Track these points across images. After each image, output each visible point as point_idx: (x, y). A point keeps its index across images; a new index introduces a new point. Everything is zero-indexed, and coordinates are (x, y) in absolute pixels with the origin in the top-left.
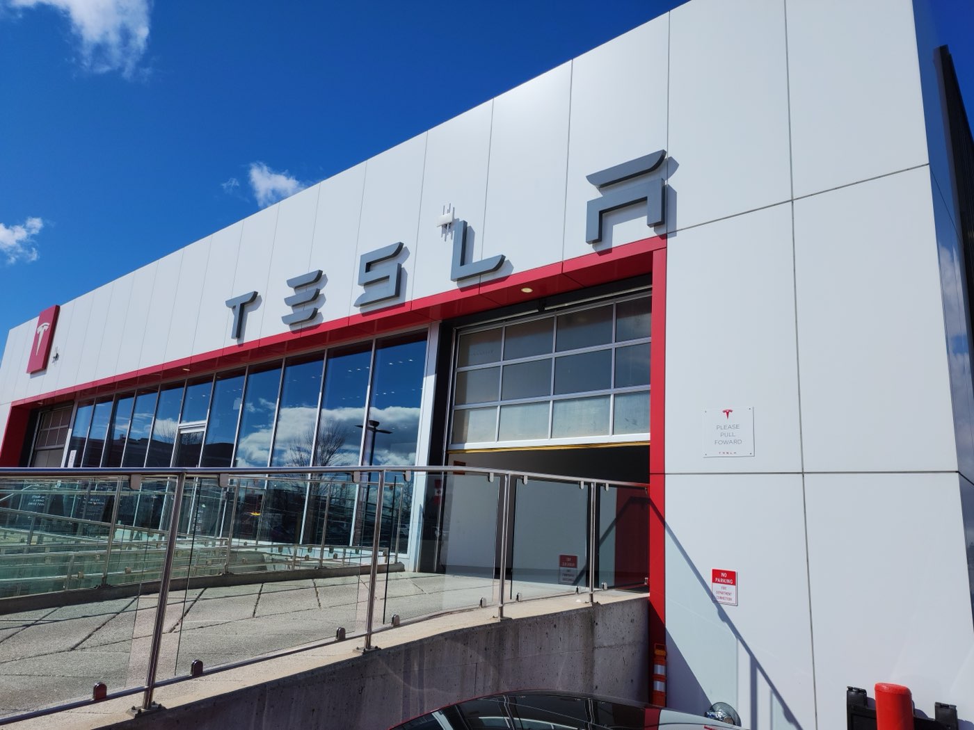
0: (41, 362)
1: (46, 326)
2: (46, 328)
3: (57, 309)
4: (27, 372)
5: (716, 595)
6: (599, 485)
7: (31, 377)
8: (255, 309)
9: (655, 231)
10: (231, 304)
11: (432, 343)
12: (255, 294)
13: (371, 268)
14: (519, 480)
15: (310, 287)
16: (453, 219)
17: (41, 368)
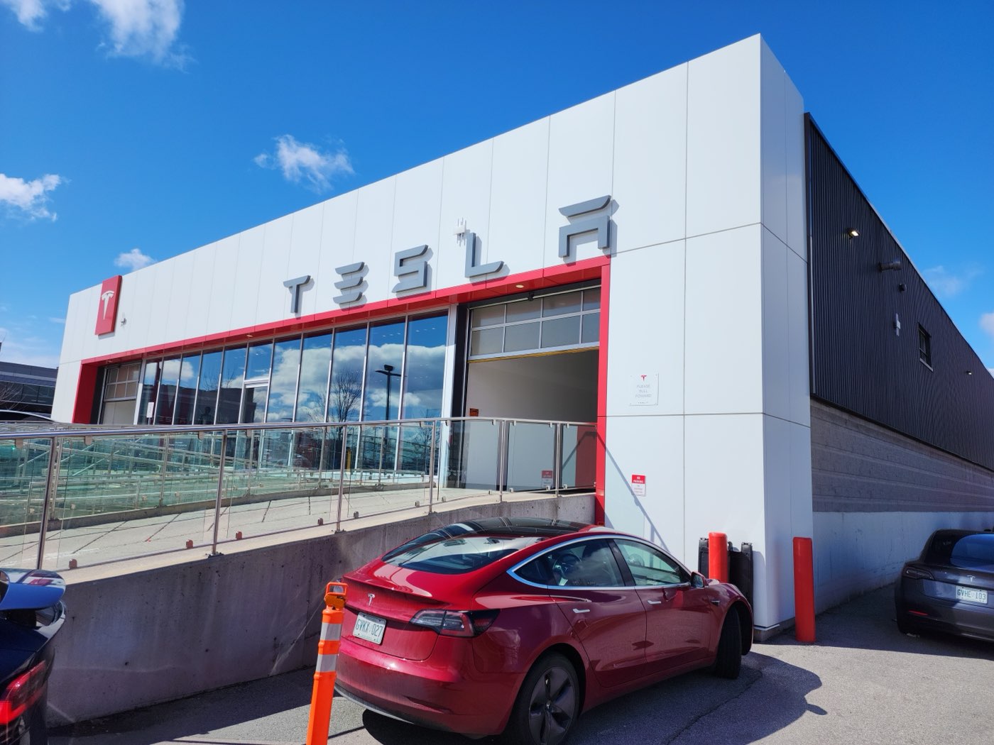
0: (108, 323)
1: (111, 294)
2: (111, 295)
3: (120, 279)
4: (96, 334)
5: (633, 490)
6: (562, 425)
7: (100, 339)
8: (310, 290)
9: (603, 252)
10: (288, 284)
11: (452, 320)
12: (309, 277)
13: (404, 263)
14: (511, 424)
15: (355, 275)
16: (466, 230)
17: (110, 330)
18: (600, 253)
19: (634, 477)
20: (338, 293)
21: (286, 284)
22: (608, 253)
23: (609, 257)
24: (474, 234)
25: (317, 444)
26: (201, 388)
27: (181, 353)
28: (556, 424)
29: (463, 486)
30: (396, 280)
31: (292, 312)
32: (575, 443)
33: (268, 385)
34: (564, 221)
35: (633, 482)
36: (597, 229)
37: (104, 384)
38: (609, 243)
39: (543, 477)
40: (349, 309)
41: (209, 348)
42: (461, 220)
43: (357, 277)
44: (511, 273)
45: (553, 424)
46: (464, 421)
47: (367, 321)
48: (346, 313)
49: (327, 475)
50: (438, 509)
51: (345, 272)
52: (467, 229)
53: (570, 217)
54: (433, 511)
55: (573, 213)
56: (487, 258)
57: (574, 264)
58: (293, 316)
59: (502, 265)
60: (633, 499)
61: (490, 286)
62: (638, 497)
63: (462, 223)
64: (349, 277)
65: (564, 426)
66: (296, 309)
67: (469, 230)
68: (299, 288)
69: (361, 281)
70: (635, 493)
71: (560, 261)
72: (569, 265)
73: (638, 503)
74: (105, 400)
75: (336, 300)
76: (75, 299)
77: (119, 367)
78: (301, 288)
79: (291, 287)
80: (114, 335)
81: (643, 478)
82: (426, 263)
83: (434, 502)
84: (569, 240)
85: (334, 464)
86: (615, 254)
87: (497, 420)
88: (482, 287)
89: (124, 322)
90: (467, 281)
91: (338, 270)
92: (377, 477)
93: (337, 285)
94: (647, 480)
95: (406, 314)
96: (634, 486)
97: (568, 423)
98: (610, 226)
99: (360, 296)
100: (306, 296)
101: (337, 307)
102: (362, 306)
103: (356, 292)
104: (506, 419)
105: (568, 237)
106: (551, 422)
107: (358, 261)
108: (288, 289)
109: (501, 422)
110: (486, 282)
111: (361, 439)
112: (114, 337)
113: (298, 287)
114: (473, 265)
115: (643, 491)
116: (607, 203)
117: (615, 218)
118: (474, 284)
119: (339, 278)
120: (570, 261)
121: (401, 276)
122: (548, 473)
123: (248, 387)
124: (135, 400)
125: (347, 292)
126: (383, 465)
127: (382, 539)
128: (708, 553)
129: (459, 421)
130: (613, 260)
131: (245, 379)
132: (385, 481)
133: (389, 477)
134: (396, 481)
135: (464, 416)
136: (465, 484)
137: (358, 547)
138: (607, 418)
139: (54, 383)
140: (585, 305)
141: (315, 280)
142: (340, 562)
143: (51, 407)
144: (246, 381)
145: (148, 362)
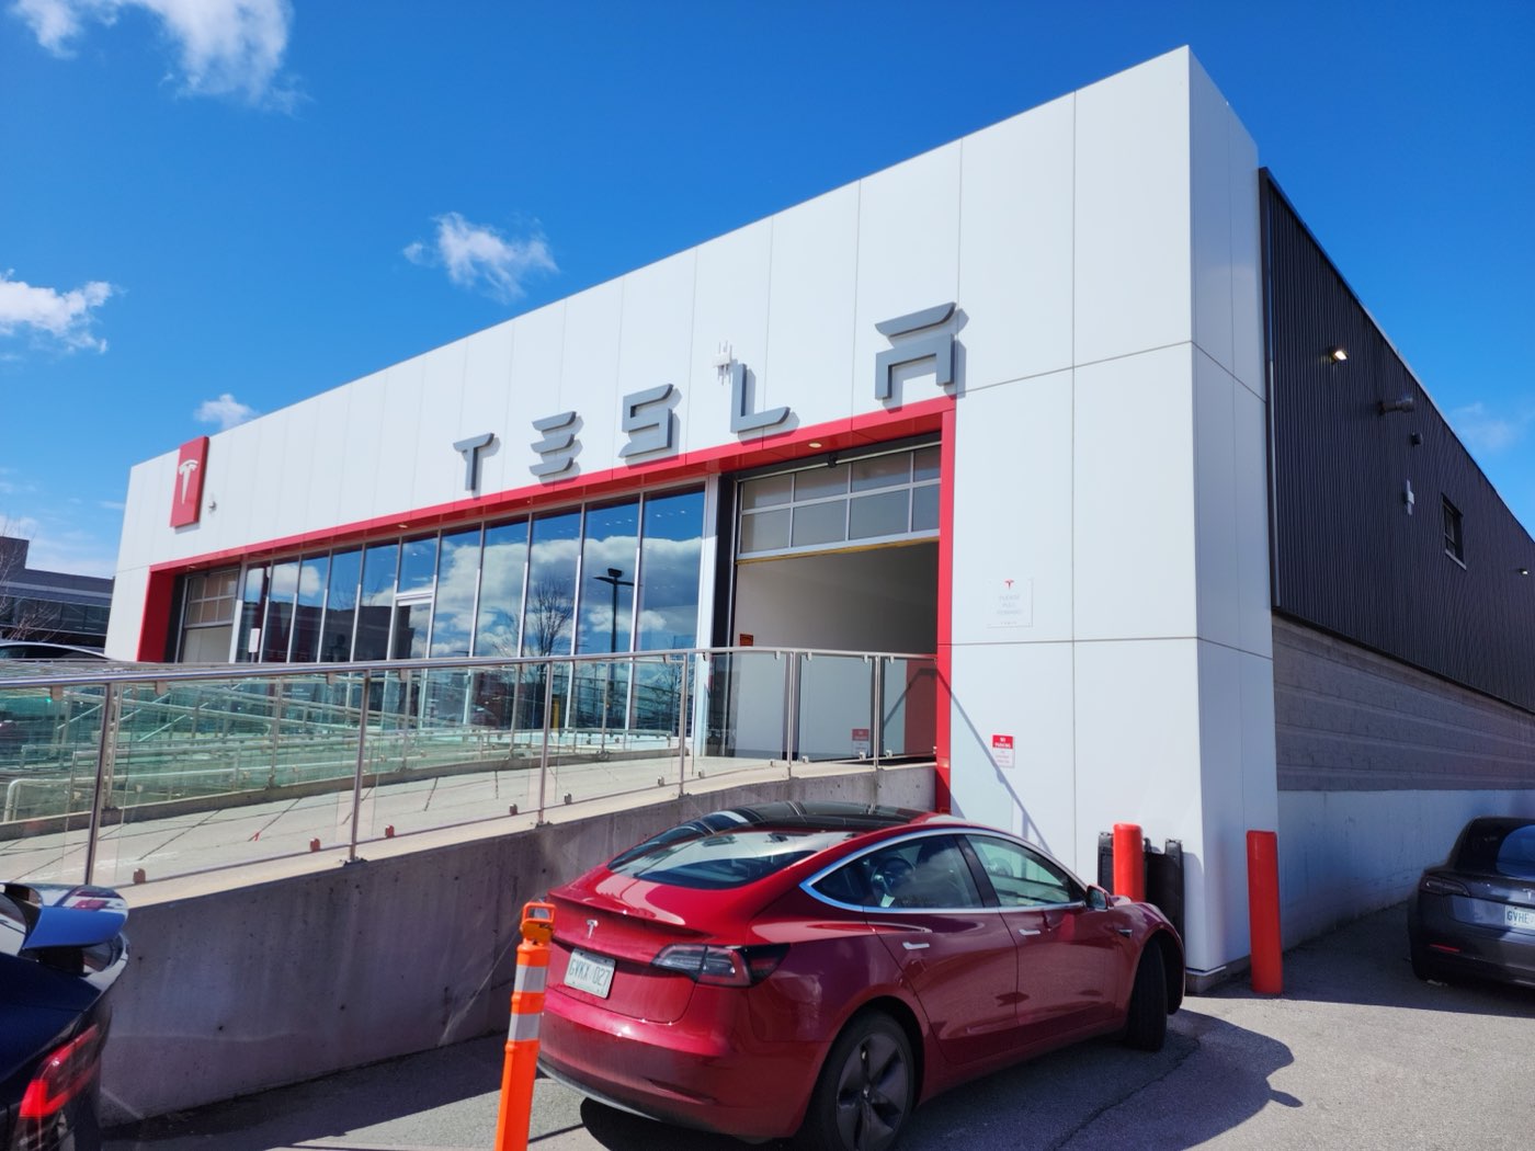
0: (189, 510)
1: (193, 464)
2: (193, 467)
3: (206, 442)
4: (172, 525)
5: (996, 759)
6: (883, 659)
7: (177, 533)
8: (492, 454)
9: (945, 390)
10: (461, 447)
11: (711, 499)
12: (492, 436)
13: (637, 412)
14: (804, 657)
15: (562, 431)
16: (731, 359)
17: (191, 519)
18: (940, 392)
19: (996, 739)
20: (537, 459)
21: (457, 446)
22: (952, 392)
23: (953, 398)
24: (745, 366)
25: (507, 690)
26: (332, 607)
27: (299, 553)
28: (873, 658)
29: (731, 753)
30: (625, 439)
31: (467, 489)
32: (903, 686)
33: (432, 601)
34: (884, 344)
35: (994, 746)
36: (934, 355)
37: (184, 602)
38: (953, 376)
39: (854, 739)
40: (554, 483)
41: (342, 545)
42: (723, 345)
43: (564, 434)
44: (802, 425)
45: (869, 657)
46: (731, 653)
47: (582, 501)
48: (550, 490)
49: (522, 737)
50: (694, 789)
51: (547, 427)
52: (734, 358)
53: (893, 336)
54: (685, 792)
55: (897, 330)
56: (765, 402)
57: (899, 409)
58: (469, 495)
59: (786, 414)
60: (995, 772)
61: (768, 445)
62: (1002, 769)
63: (725, 350)
64: (553, 435)
65: (887, 661)
66: (474, 483)
67: (736, 361)
68: (477, 452)
69: (571, 441)
70: (998, 764)
71: (878, 406)
72: (891, 411)
73: (1002, 778)
74: (186, 627)
75: (534, 469)
76: (137, 472)
77: (207, 575)
78: (481, 453)
79: (465, 452)
80: (198, 528)
81: (1009, 740)
82: (670, 411)
83: (685, 778)
84: (891, 374)
85: (533, 720)
86: (963, 393)
87: (782, 652)
88: (757, 447)
89: (214, 507)
90: (734, 439)
91: (537, 425)
92: (598, 740)
93: (535, 447)
94: (1016, 743)
95: (641, 491)
96: (996, 752)
97: (892, 655)
98: (955, 352)
99: (570, 464)
100: (488, 463)
101: (535, 481)
102: (573, 479)
103: (563, 457)
104: (796, 650)
105: (890, 367)
106: (866, 654)
107: (566, 409)
108: (460, 454)
109: (788, 654)
110: (763, 439)
111: (573, 681)
112: (198, 531)
113: (476, 450)
114: (743, 414)
115: (1010, 760)
116: (950, 315)
117: (963, 337)
118: (745, 443)
119: (538, 437)
120: (893, 404)
121: (632, 432)
122: (861, 733)
123: (401, 604)
124: (231, 625)
125: (552, 458)
126: (608, 720)
127: (607, 836)
128: (1112, 856)
129: (724, 653)
130: (959, 402)
131: (398, 591)
132: (611, 747)
133: (617, 741)
134: (628, 746)
135: (731, 645)
136: (734, 750)
137: (572, 849)
138: (953, 648)
139: (109, 601)
140: (916, 472)
141: (501, 440)
142: (544, 871)
143: (104, 638)
144: (400, 595)
145: (251, 567)
